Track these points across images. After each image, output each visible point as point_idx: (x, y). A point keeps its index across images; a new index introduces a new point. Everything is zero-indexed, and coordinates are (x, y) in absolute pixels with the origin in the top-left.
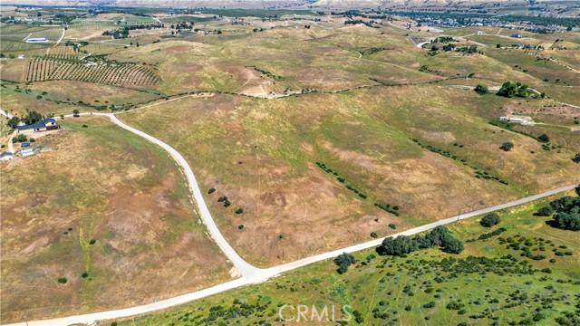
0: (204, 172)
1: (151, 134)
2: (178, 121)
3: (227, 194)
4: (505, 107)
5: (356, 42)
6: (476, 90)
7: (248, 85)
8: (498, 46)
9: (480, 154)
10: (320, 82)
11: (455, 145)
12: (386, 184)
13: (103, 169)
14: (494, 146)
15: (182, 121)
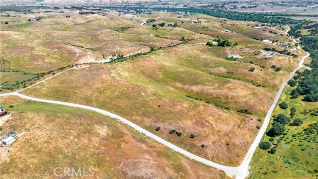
0: (138, 118)
1: (67, 101)
2: (79, 88)
3: (172, 128)
4: (226, 51)
5: (108, 24)
6: (207, 44)
7: (78, 57)
8: (182, 23)
9: (244, 75)
10: (119, 49)
11: (229, 73)
12: (231, 99)
13: (79, 135)
14: (246, 70)
15: (83, 87)
